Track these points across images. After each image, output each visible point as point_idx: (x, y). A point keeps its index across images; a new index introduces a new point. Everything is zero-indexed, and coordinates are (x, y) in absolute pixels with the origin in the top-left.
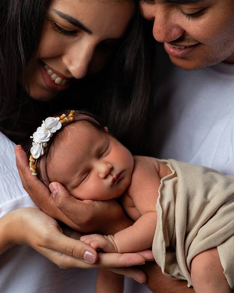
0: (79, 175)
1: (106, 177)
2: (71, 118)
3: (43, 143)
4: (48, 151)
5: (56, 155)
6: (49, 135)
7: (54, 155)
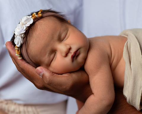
0: (48, 56)
1: (66, 55)
2: (40, 15)
3: (21, 34)
4: (26, 40)
5: (31, 42)
6: (25, 28)
7: (30, 42)
